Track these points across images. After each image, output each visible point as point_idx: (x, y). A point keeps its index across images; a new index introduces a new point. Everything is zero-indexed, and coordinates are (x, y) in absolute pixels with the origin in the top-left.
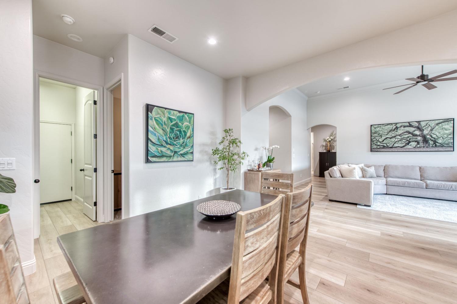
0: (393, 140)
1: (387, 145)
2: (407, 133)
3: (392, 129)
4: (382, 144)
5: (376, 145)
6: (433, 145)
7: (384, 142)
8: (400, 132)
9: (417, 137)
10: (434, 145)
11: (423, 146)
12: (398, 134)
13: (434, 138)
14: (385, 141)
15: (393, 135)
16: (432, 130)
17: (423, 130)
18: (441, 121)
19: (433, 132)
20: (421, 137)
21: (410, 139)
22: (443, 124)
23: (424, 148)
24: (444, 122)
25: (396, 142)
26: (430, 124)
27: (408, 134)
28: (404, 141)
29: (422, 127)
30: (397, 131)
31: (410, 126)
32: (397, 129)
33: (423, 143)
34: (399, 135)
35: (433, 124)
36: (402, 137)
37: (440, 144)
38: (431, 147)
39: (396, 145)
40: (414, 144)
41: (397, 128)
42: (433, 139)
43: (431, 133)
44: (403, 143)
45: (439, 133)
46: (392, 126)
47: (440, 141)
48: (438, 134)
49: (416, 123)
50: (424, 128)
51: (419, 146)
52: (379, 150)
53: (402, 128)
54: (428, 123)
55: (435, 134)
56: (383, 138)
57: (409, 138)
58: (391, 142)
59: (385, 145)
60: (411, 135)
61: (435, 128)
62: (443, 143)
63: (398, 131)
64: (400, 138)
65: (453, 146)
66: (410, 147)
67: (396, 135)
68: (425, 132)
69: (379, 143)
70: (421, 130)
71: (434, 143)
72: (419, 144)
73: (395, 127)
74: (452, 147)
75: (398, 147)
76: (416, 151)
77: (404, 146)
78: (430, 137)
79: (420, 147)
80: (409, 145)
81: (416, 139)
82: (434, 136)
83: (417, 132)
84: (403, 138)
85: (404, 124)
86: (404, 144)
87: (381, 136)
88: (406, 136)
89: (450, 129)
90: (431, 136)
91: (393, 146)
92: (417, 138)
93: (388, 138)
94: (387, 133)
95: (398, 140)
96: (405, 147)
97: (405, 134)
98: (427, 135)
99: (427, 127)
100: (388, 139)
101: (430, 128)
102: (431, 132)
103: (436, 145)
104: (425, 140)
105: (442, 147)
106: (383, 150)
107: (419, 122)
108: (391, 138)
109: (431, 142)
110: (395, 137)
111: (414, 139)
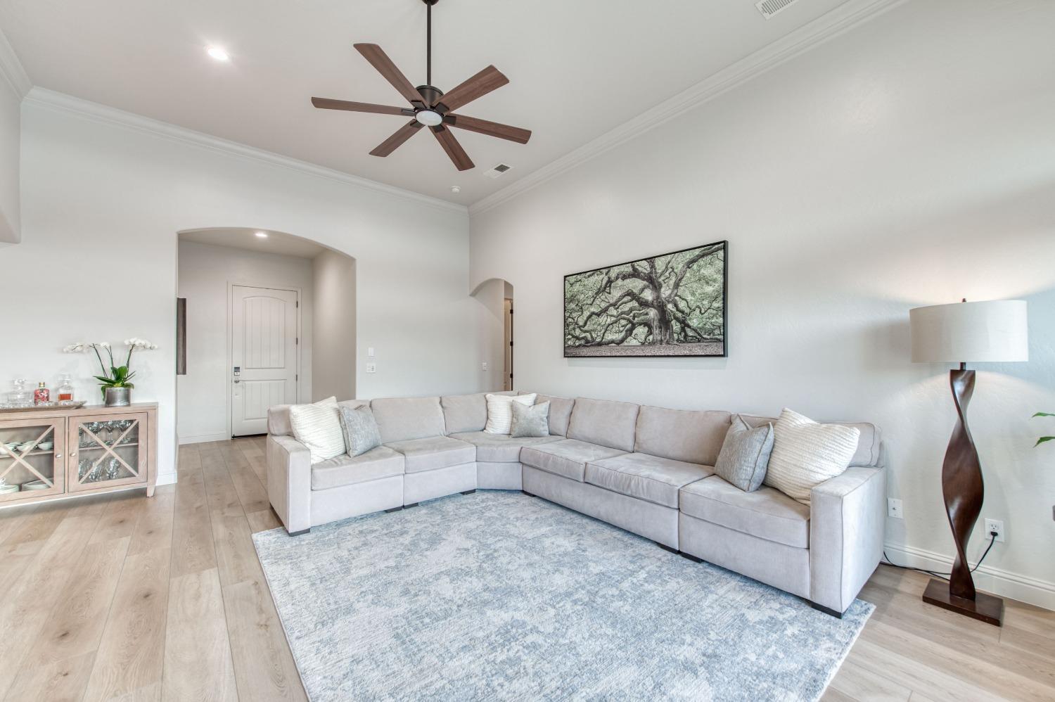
0: (604, 320)
1: (592, 336)
2: (630, 298)
3: (601, 286)
4: (583, 335)
5: (573, 337)
6: (680, 334)
7: (586, 328)
8: (616, 294)
9: (648, 310)
10: (683, 334)
11: (659, 338)
12: (611, 301)
13: (682, 312)
14: (588, 323)
15: (603, 305)
16: (677, 285)
17: (660, 286)
18: (697, 252)
19: (681, 291)
20: (655, 308)
21: (634, 317)
22: (701, 262)
23: (661, 344)
24: (703, 256)
25: (609, 325)
26: (675, 266)
27: (631, 301)
28: (623, 322)
29: (658, 275)
30: (610, 293)
31: (635, 274)
32: (610, 286)
33: (660, 328)
34: (613, 305)
35: (680, 266)
36: (620, 311)
37: (695, 330)
38: (675, 342)
39: (609, 337)
40: (641, 331)
41: (610, 282)
42: (679, 315)
43: (676, 295)
44: (621, 329)
45: (693, 294)
46: (601, 277)
47: (694, 322)
48: (689, 298)
49: (645, 263)
50: (660, 280)
51: (651, 337)
52: (578, 352)
53: (620, 282)
54: (669, 262)
55: (683, 299)
56: (586, 314)
57: (631, 314)
58: (599, 328)
59: (588, 335)
60: (637, 304)
61: (685, 279)
62: (700, 329)
63: (612, 291)
64: (615, 313)
65: (721, 337)
66: (634, 342)
67: (607, 304)
68: (665, 292)
69: (578, 332)
70: (656, 287)
71: (683, 330)
72: (651, 334)
73: (606, 279)
74: (719, 340)
75: (613, 342)
76: (645, 356)
77: (622, 341)
78: (674, 310)
79: (653, 343)
80: (633, 335)
81: (645, 317)
82: (682, 305)
83: (648, 295)
84: (622, 313)
85: (622, 268)
86: (623, 333)
87: (582, 308)
88: (626, 308)
89: (715, 281)
90: (676, 305)
91: (603, 338)
92: (647, 314)
93: (593, 313)
94: (592, 300)
95: (613, 319)
96: (625, 344)
97: (626, 299)
98: (669, 302)
99: (667, 274)
100: (594, 317)
101: (673, 279)
102: (676, 291)
103: (686, 336)
104: (664, 322)
105: (699, 341)
106: (585, 351)
107: (651, 260)
108: (598, 315)
109: (676, 326)
110: (605, 310)
111: (642, 317)
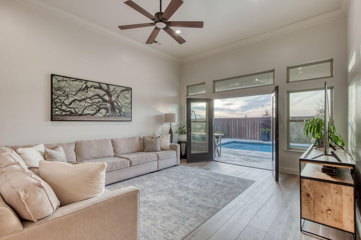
0: (83, 103)
1: (75, 111)
2: (98, 97)
3: (81, 88)
4: (69, 110)
5: (60, 109)
6: (119, 114)
7: (71, 106)
8: (91, 93)
9: (107, 104)
10: (120, 114)
11: (111, 114)
12: (88, 96)
13: (120, 106)
14: (73, 104)
15: (83, 97)
16: (118, 97)
17: (112, 96)
18: (124, 88)
19: (119, 99)
20: (110, 103)
21: (100, 105)
22: (125, 92)
23: (112, 117)
24: (126, 90)
25: (86, 107)
26: (117, 90)
27: (98, 98)
28: (95, 106)
29: (111, 92)
30: (87, 92)
31: (100, 88)
32: (87, 89)
33: (112, 111)
34: (90, 98)
35: (119, 91)
36: (93, 101)
37: (123, 113)
38: (117, 116)
39: (86, 112)
40: (103, 111)
41: (87, 87)
42: (119, 107)
43: (117, 100)
44: (94, 109)
45: (123, 101)
46: (82, 84)
47: (123, 110)
48: (122, 102)
49: (105, 85)
50: (112, 93)
51: (108, 114)
52: (64, 118)
53: (93, 89)
54: (115, 88)
55: (120, 102)
56: (71, 99)
57: (99, 104)
58: (80, 107)
59: (73, 110)
60: (101, 100)
61: (120, 96)
62: (125, 113)
63: (88, 92)
64: (90, 102)
65: (131, 116)
66: (100, 115)
67: (86, 97)
68: (113, 98)
69: (64, 108)
70: (110, 96)
71: (120, 112)
72: (108, 112)
73: (84, 86)
74: (130, 116)
75: (89, 114)
76: (105, 121)
77: (94, 114)
78: (117, 105)
79: (109, 116)
80: (100, 112)
81: (106, 106)
82: (119, 104)
83: (107, 98)
84: (94, 103)
85: (94, 84)
86: (95, 111)
87: (67, 95)
88: (97, 101)
89: (129, 99)
90: (117, 104)
91: (83, 112)
92: (106, 105)
93: (76, 100)
94: (75, 93)
95: (89, 104)
96: (96, 115)
97: (96, 97)
98: (115, 102)
99: (114, 92)
100: (76, 101)
101: (116, 95)
102: (117, 99)
103: (121, 114)
104: (113, 108)
105: (125, 116)
106: (70, 118)
107: (108, 85)
108: (80, 101)
109: (117, 111)
110: (85, 99)
111: (104, 106)
